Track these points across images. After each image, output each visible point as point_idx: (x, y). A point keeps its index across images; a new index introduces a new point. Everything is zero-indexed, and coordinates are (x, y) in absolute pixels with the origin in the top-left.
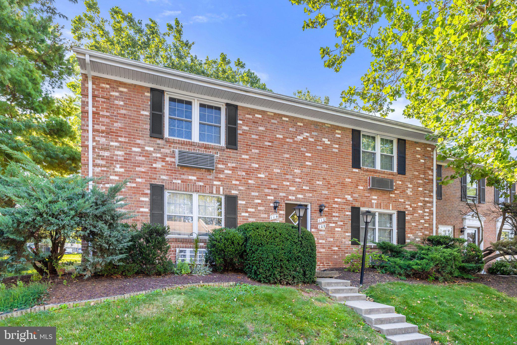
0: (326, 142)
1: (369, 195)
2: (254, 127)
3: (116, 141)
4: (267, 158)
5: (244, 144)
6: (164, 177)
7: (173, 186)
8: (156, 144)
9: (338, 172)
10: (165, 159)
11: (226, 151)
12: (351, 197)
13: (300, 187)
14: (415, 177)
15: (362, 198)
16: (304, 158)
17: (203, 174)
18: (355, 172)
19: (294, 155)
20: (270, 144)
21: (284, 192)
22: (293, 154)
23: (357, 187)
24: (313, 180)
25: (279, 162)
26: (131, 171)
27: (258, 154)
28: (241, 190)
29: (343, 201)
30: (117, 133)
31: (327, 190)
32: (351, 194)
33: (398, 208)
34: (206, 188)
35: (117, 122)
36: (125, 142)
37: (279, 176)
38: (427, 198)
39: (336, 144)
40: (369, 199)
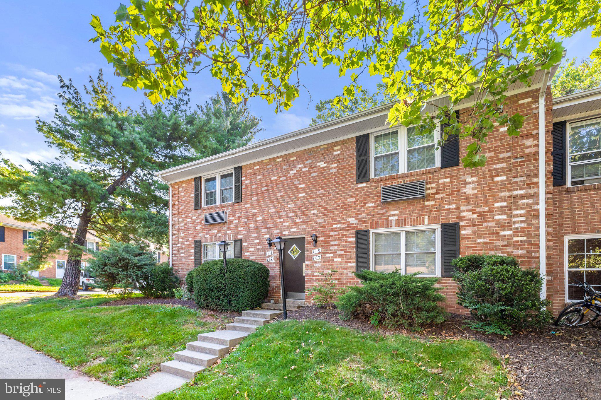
0: (321, 166)
1: (384, 211)
2: (254, 178)
3: (181, 218)
4: (264, 201)
5: (246, 196)
6: (201, 235)
8: (197, 213)
9: (337, 194)
10: (201, 222)
11: (235, 206)
12: (356, 219)
13: (293, 221)
15: (373, 217)
16: (298, 191)
17: (220, 227)
18: (361, 188)
19: (288, 191)
20: (266, 188)
21: (278, 229)
23: (365, 206)
24: (307, 210)
25: (274, 202)
26: (187, 234)
27: (257, 200)
28: (244, 234)
29: (344, 226)
30: (181, 213)
31: (324, 218)
32: (356, 216)
33: (443, 219)
34: (223, 237)
36: (184, 217)
37: (274, 215)
39: (334, 163)
40: (384, 216)
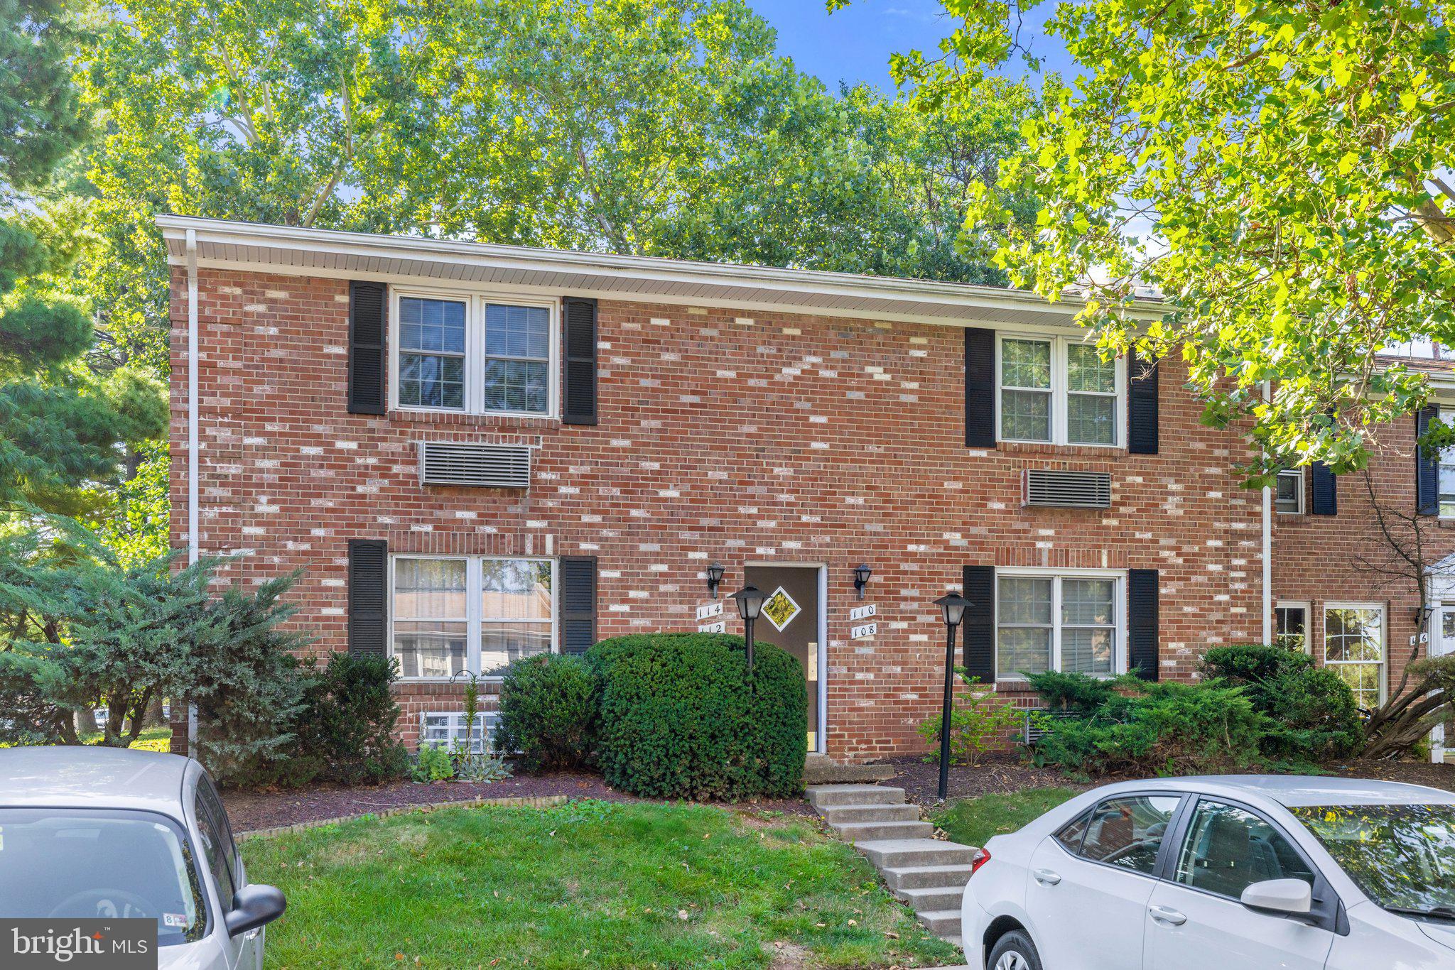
0: (877, 377)
1: (1026, 525)
2: (646, 355)
3: (258, 434)
4: (688, 439)
5: (616, 408)
6: (387, 520)
7: (413, 541)
8: (364, 431)
9: (919, 464)
10: (390, 469)
11: (564, 433)
12: (964, 536)
13: (791, 518)
14: (1193, 458)
15: (1002, 538)
16: (805, 432)
17: (495, 502)
18: (975, 459)
19: (772, 423)
20: (696, 399)
21: (740, 537)
22: (768, 423)
23: (985, 505)
24: (834, 493)
25: (725, 448)
26: (298, 510)
27: (659, 431)
28: (607, 539)
29: (934, 551)
30: (262, 411)
31: (882, 521)
32: (964, 529)
33: (1131, 559)
34: (506, 541)
35: (262, 383)
36: (281, 434)
37: (726, 489)
38: (1241, 521)
39: (912, 380)
40: (1026, 538)
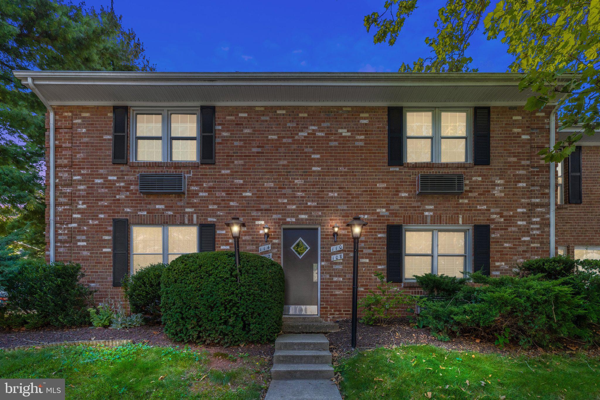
0: (344, 134)
1: (419, 204)
2: (237, 130)
3: (79, 175)
4: (255, 169)
5: (224, 156)
6: (128, 210)
7: (138, 219)
8: (119, 171)
9: (364, 175)
10: (129, 187)
11: (201, 168)
12: (387, 210)
13: (302, 204)
14: (510, 166)
15: (406, 210)
16: (310, 162)
17: (172, 200)
18: (393, 172)
19: (294, 159)
20: (259, 150)
21: (279, 214)
22: (292, 159)
23: (398, 195)
24: (323, 191)
25: (272, 172)
26: (93, 207)
27: (243, 165)
28: (220, 216)
29: (372, 218)
30: (80, 165)
31: (346, 204)
32: (387, 206)
33: (475, 220)
34: (177, 218)
35: (80, 153)
36: (87, 174)
37: (272, 191)
38: (537, 198)
39: (361, 135)
40: (419, 210)
